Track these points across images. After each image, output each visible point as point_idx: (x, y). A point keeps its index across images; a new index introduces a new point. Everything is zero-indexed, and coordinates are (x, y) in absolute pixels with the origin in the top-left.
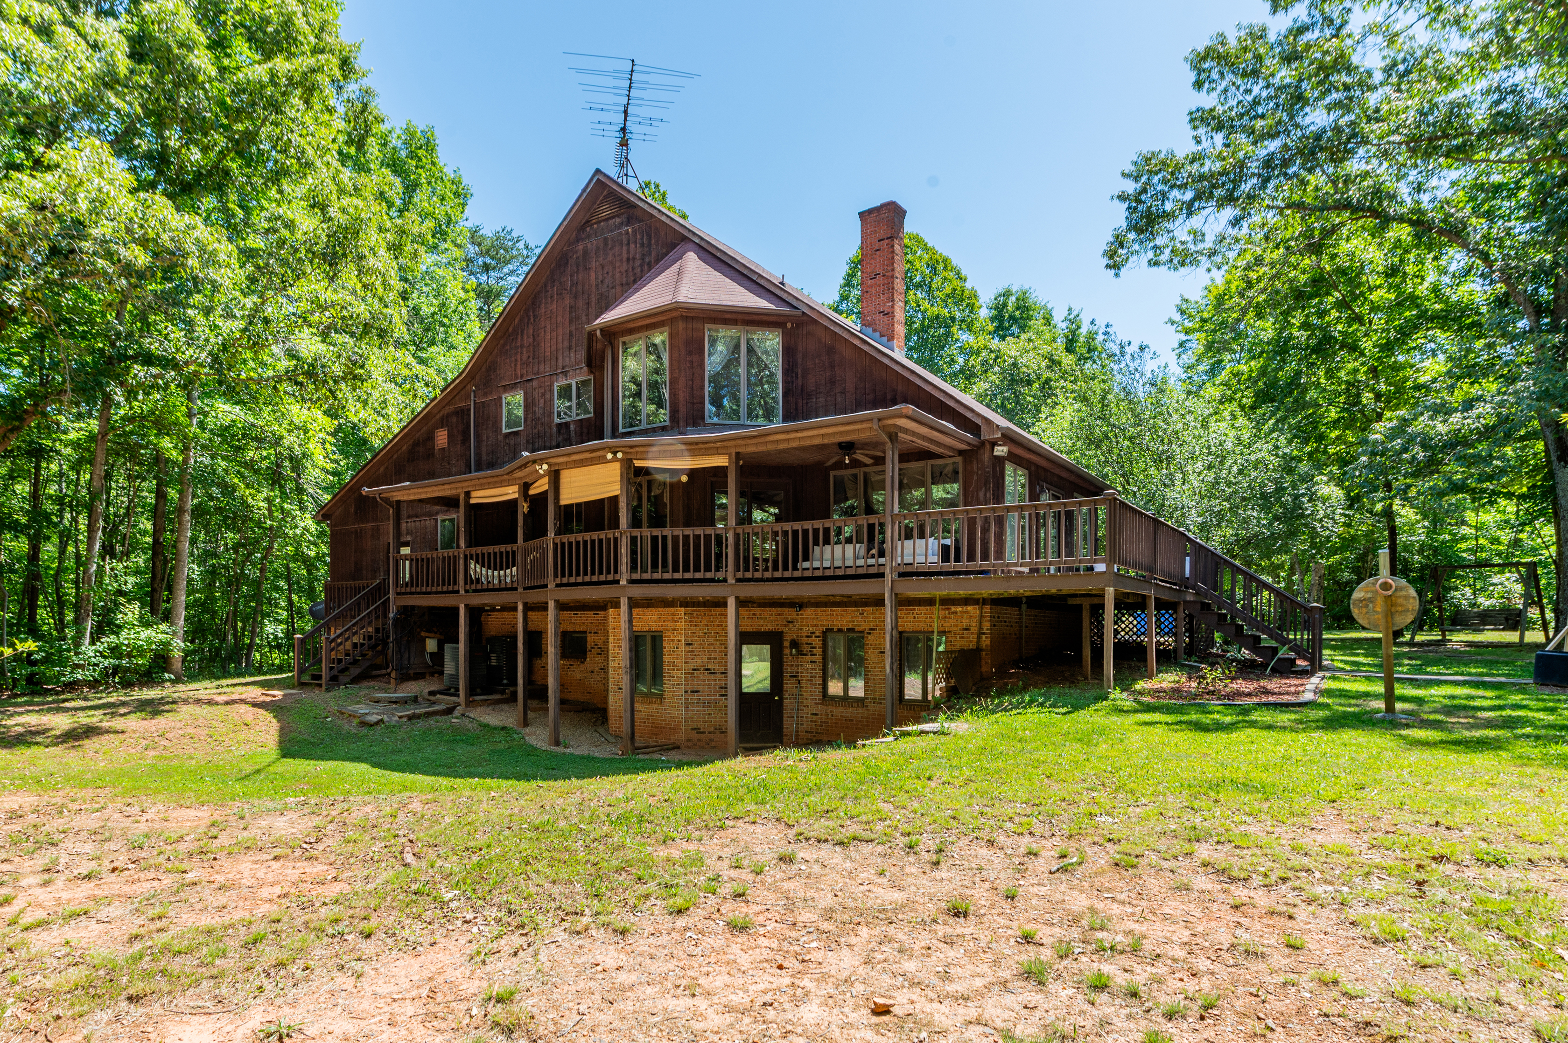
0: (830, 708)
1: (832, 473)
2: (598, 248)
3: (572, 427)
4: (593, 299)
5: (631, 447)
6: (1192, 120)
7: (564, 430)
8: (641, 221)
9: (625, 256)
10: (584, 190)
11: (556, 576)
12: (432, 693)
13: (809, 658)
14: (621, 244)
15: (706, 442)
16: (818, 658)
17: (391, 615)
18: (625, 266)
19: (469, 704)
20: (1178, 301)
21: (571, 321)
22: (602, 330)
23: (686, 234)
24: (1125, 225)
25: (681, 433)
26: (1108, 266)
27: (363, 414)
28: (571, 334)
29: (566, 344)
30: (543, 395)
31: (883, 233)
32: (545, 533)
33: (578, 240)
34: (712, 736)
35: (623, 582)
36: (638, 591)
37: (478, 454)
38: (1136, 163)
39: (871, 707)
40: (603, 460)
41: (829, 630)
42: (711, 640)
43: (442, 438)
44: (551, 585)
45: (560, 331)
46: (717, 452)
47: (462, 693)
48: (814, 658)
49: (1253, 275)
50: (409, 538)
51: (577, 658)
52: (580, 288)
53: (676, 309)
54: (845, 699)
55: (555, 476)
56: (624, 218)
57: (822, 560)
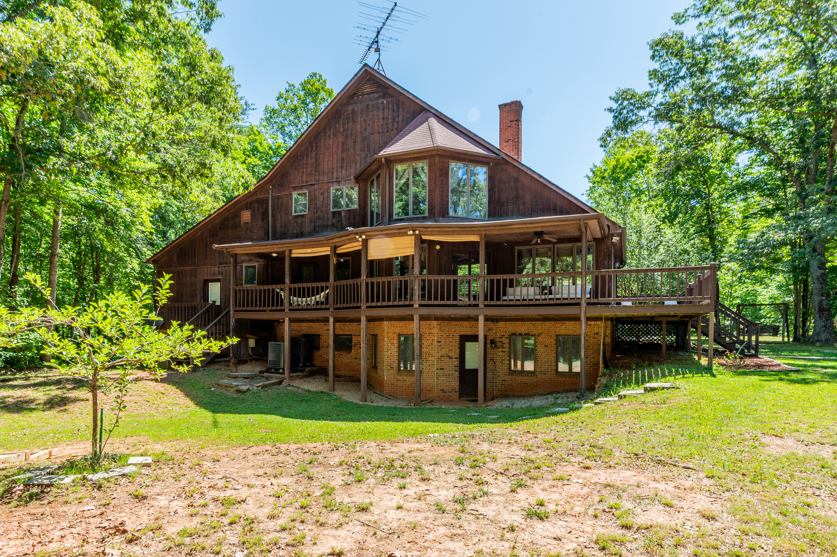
0: (514, 377)
1: (517, 248)
2: (362, 110)
3: (343, 214)
4: (359, 140)
5: (426, 228)
6: (650, 75)
7: (337, 216)
8: (392, 97)
9: (381, 116)
10: (356, 75)
11: (367, 301)
12: (261, 372)
13: (501, 350)
14: (379, 109)
15: (465, 227)
16: (506, 350)
17: (232, 324)
18: (381, 122)
19: (291, 378)
20: (592, 166)
21: (343, 151)
22: (385, 158)
23: (426, 107)
24: (612, 125)
25: (436, 221)
26: (601, 146)
27: (202, 198)
28: (343, 159)
29: (339, 165)
30: (322, 194)
31: (512, 117)
32: (359, 276)
33: (348, 104)
34: (450, 394)
35: (416, 306)
36: (425, 311)
37: (274, 227)
38: (617, 94)
39: (540, 376)
40: (406, 234)
41: (514, 334)
42: (451, 340)
43: (246, 216)
44: (363, 307)
45: (335, 156)
46: (473, 233)
47: (286, 372)
48: (504, 350)
49: (663, 156)
50: (220, 277)
51: (346, 350)
52: (349, 132)
53: (436, 150)
54: (522, 372)
55: (365, 242)
56: (381, 94)
57: (514, 295)
